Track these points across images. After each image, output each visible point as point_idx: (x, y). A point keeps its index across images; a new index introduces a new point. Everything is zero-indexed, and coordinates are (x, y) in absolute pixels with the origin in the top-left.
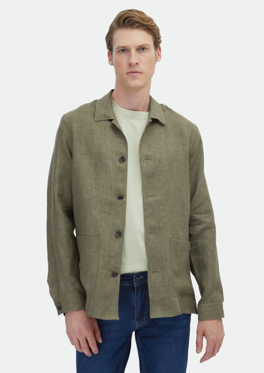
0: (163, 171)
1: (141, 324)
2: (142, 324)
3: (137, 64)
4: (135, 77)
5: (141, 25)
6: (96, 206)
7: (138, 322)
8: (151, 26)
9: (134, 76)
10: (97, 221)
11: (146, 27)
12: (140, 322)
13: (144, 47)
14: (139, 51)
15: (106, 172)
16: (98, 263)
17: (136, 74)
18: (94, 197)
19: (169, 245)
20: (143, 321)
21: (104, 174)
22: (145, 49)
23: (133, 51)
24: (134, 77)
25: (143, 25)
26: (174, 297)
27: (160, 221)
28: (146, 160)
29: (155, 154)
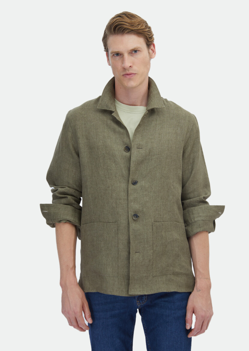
0: (151, 160)
1: (141, 303)
2: (143, 303)
3: (130, 66)
5: (131, 31)
6: (112, 195)
7: (138, 301)
8: (140, 29)
10: (114, 208)
11: (136, 32)
12: (141, 302)
13: (136, 50)
14: (131, 54)
15: (115, 162)
16: (118, 247)
18: (109, 187)
19: (152, 228)
20: (143, 300)
21: (113, 165)
22: (138, 51)
23: (126, 55)
25: (132, 30)
26: (153, 277)
27: (143, 206)
28: (137, 149)
29: (147, 143)
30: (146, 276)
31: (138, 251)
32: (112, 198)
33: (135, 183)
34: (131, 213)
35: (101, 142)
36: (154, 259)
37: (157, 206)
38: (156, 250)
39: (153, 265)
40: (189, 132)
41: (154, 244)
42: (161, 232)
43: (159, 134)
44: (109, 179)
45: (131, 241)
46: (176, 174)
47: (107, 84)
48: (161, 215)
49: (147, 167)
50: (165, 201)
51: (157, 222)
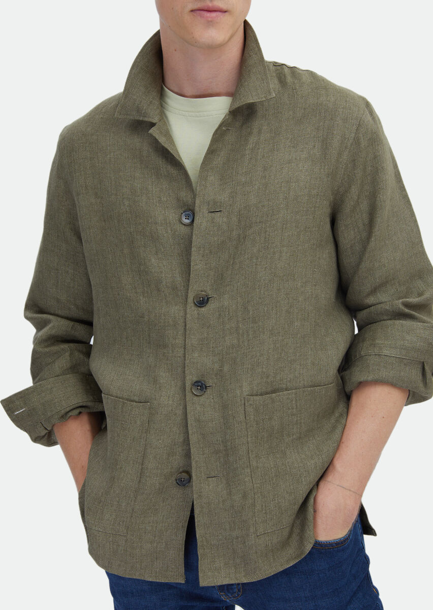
0: (245, 238)
4: (211, 21)
6: (149, 335)
9: (210, 19)
17: (214, 14)
18: (142, 317)
19: (243, 412)
20: (234, 592)
24: (209, 22)
26: (258, 536)
27: (223, 358)
28: (210, 214)
29: (233, 197)
30: (237, 538)
31: (213, 474)
32: (149, 343)
33: (202, 302)
34: (190, 378)
35: (127, 203)
36: (256, 491)
37: (258, 354)
38: (257, 467)
39: (254, 505)
40: (346, 148)
41: (252, 451)
42: (270, 419)
43: (265, 169)
44: (144, 297)
45: (193, 450)
46: (311, 262)
47: (140, 53)
48: (268, 377)
49: (234, 258)
50: (280, 338)
51: (257, 395)
